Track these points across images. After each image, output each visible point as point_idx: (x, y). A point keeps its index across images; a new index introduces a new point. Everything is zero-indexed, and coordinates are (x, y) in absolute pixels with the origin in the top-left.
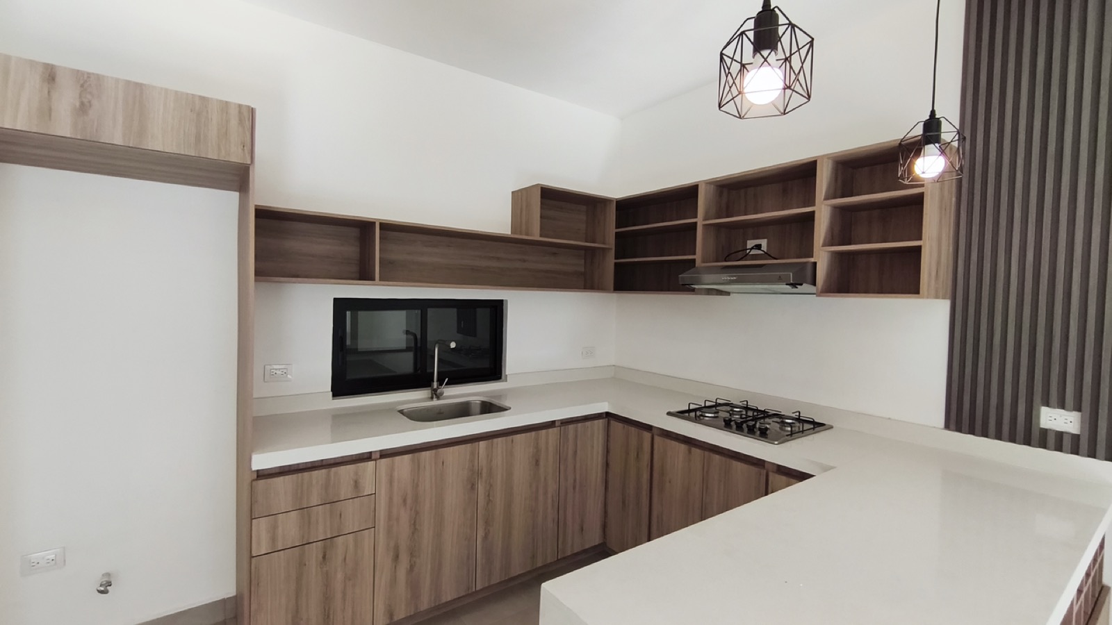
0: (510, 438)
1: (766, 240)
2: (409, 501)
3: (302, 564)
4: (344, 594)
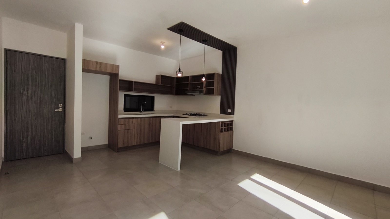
1: (200, 86)
2: (140, 126)
3: (125, 133)
4: (130, 139)
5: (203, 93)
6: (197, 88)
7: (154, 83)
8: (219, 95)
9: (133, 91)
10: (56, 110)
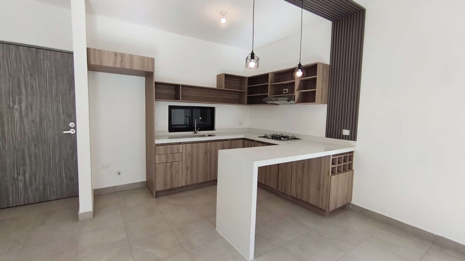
0: (216, 142)
1: (288, 89)
2: (190, 156)
3: (166, 167)
4: (175, 177)
5: (294, 101)
6: (283, 92)
7: (215, 86)
8: (325, 104)
9: (181, 101)
10: (65, 132)
